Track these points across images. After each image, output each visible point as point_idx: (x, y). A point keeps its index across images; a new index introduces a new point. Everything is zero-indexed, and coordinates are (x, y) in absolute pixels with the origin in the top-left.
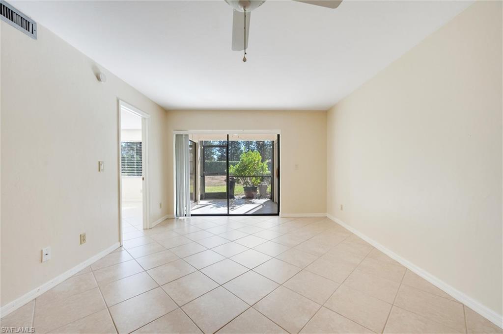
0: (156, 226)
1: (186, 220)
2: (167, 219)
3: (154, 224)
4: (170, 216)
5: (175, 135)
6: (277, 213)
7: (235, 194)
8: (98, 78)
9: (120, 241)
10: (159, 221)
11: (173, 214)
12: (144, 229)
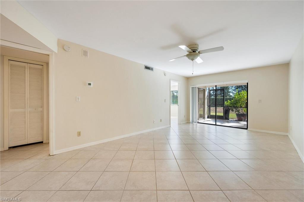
0: (183, 124)
1: (195, 124)
2: (188, 123)
3: (182, 123)
4: (189, 122)
5: (191, 88)
6: (246, 128)
7: (229, 118)
8: (165, 75)
9: (170, 124)
10: (184, 122)
11: (190, 121)
12: (179, 124)
